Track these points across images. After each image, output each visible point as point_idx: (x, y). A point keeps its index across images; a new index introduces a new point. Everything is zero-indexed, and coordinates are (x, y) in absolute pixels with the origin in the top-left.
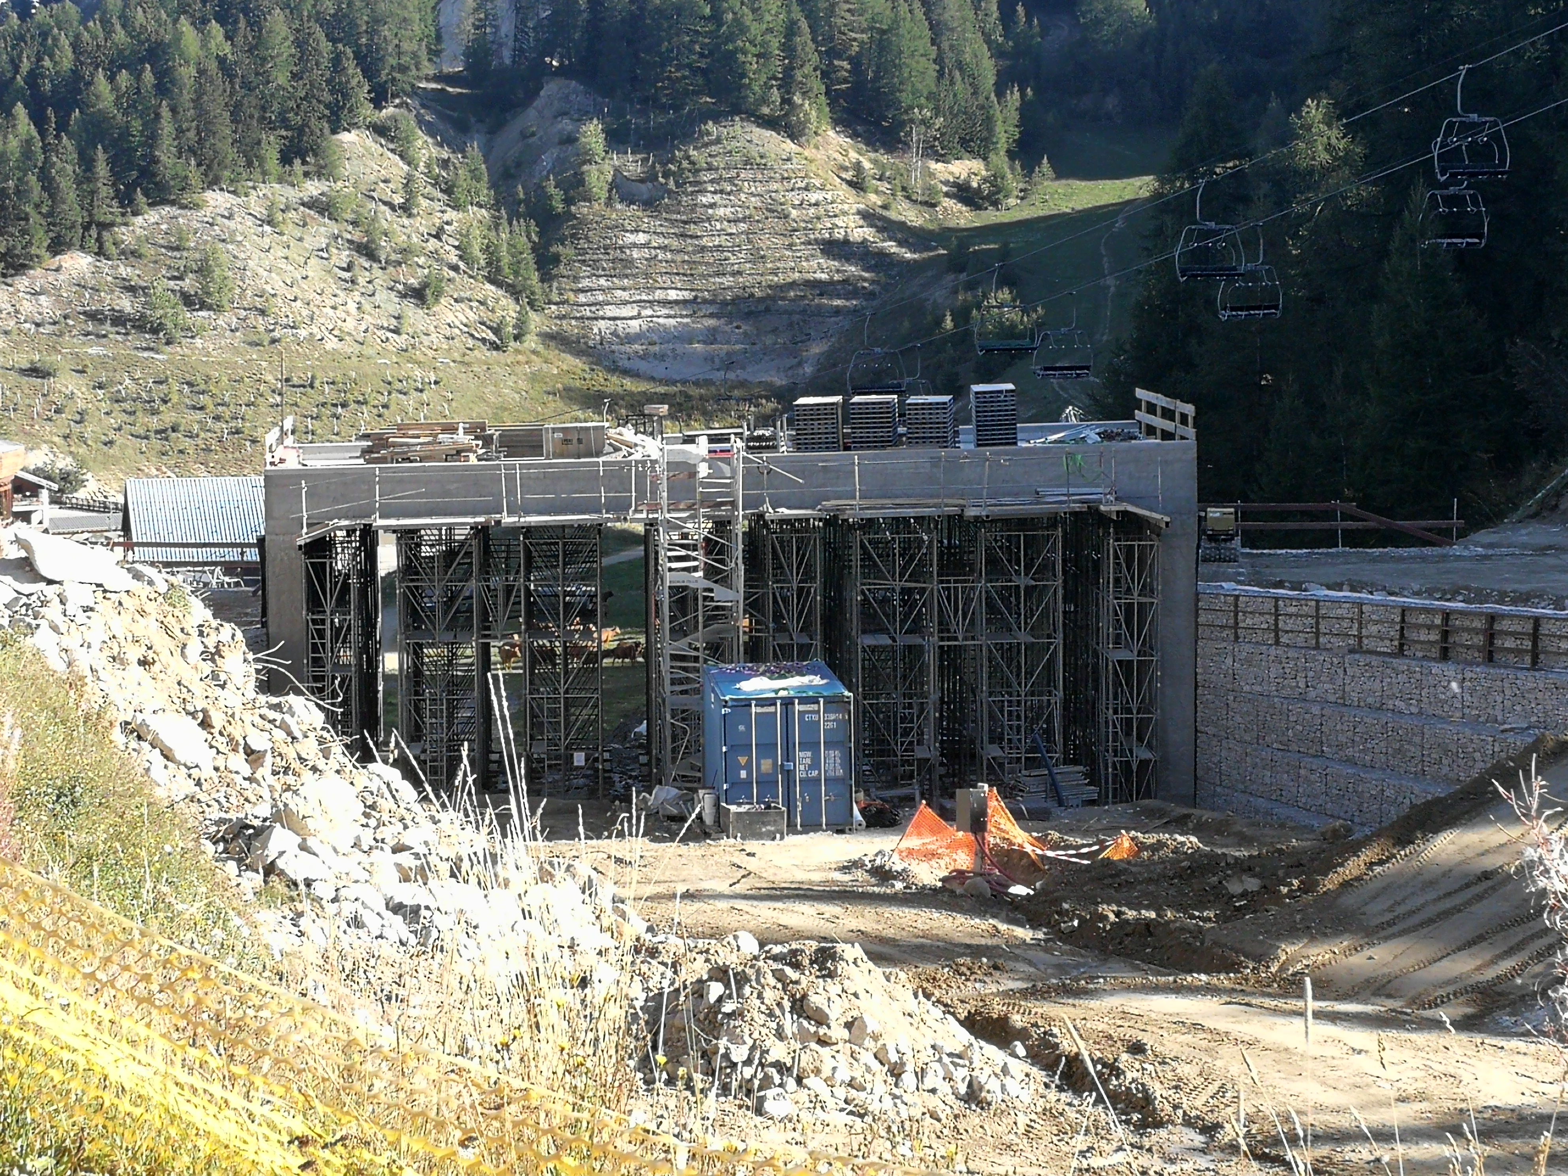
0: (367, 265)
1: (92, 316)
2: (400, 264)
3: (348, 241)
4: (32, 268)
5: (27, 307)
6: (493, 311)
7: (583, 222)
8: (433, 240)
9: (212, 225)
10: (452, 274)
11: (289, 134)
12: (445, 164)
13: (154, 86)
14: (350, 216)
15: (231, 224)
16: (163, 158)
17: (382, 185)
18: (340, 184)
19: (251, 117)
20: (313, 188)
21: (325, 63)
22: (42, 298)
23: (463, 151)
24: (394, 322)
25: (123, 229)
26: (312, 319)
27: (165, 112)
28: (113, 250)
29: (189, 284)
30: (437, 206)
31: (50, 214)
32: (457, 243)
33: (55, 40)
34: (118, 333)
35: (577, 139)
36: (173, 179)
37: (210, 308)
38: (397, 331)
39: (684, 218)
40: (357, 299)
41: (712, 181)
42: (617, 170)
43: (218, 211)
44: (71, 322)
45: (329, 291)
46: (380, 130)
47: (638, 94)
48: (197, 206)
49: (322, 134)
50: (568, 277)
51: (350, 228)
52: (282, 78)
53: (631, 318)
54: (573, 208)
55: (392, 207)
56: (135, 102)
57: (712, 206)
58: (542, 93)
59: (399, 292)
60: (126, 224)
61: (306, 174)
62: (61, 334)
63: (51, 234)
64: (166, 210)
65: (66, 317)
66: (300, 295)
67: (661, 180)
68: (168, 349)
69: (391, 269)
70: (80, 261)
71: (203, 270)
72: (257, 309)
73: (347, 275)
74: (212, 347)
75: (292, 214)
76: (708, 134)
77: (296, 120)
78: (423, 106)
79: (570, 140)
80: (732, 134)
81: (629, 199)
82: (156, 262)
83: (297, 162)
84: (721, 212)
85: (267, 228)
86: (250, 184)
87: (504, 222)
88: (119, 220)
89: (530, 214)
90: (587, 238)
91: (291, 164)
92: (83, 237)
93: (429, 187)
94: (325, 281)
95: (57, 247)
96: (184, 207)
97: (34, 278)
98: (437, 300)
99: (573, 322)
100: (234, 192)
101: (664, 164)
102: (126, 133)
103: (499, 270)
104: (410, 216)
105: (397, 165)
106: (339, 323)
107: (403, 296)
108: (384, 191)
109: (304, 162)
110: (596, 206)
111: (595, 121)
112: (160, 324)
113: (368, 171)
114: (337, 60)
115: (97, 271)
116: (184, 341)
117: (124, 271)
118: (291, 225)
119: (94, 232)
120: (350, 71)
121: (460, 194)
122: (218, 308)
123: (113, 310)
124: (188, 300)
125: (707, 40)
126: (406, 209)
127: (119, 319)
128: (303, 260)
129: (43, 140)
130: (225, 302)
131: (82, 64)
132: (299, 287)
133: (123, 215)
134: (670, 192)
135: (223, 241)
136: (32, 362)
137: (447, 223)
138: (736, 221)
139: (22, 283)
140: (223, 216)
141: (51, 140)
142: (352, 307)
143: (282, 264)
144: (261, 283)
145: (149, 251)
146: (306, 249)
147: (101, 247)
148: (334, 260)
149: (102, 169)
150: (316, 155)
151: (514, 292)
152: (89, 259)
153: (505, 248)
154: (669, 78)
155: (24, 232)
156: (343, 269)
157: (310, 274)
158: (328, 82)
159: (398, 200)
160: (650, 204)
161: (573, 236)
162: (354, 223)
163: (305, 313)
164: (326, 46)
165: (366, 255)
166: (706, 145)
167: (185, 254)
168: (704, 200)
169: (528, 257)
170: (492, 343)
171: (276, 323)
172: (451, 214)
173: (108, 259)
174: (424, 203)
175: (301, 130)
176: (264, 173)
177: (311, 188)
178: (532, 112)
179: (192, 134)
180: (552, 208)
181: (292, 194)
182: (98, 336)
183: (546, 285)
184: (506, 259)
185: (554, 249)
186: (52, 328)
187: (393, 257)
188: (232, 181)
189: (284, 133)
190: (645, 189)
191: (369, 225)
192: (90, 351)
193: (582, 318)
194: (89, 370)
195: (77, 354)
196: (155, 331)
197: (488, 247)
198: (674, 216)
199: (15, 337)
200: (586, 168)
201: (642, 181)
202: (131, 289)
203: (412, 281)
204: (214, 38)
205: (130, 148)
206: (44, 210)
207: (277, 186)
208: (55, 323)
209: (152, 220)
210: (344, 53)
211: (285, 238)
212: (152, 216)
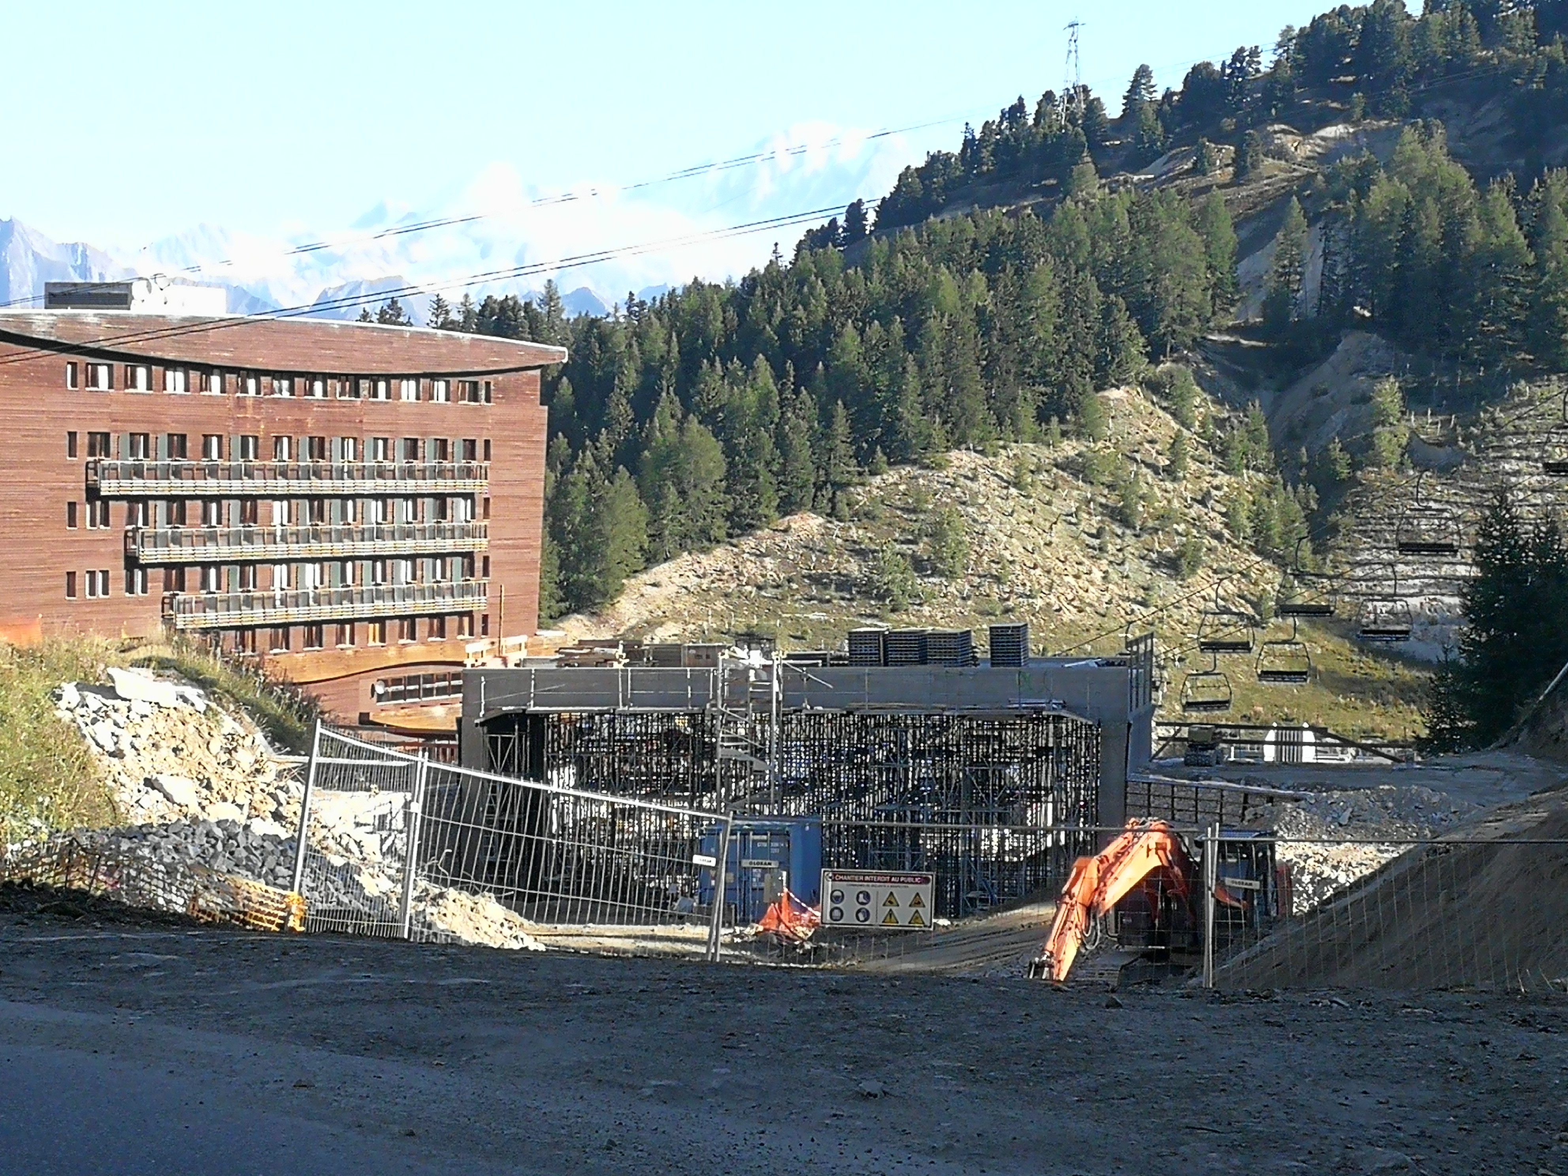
0: (1119, 532)
1: (816, 580)
2: (1156, 531)
3: (1101, 505)
4: (760, 528)
5: (751, 568)
6: (1256, 584)
7: (1368, 489)
8: (1196, 506)
9: (953, 486)
10: (1214, 543)
11: (1049, 390)
12: (1220, 423)
13: (903, 338)
14: (1107, 479)
15: (974, 486)
16: (906, 415)
17: (1147, 446)
18: (1100, 444)
19: (1008, 372)
20: (1070, 448)
21: (1095, 314)
22: (767, 560)
23: (1245, 410)
24: (1141, 592)
25: (860, 489)
26: (1050, 590)
27: (912, 368)
28: (846, 511)
29: (921, 548)
30: (1207, 469)
31: (783, 472)
32: (1224, 510)
33: (812, 288)
34: (843, 599)
35: (1371, 398)
36: (916, 436)
37: (942, 574)
38: (1144, 604)
39: (1483, 486)
40: (1105, 567)
41: (1518, 447)
42: (1414, 432)
43: (962, 471)
44: (795, 586)
45: (1073, 558)
46: (1153, 387)
47: (1447, 349)
48: (940, 467)
49: (1084, 391)
50: (1345, 549)
51: (1106, 492)
52: (1044, 331)
53: (1412, 595)
54: (1359, 473)
55: (1155, 469)
56: (883, 354)
57: (1516, 473)
58: (1339, 347)
59: (1152, 561)
60: (863, 484)
61: (1064, 434)
62: (783, 599)
63: (781, 494)
64: (906, 470)
65: (789, 581)
66: (1040, 561)
67: (1461, 443)
68: (894, 616)
69: (1145, 537)
70: (811, 522)
71: (937, 534)
72: (992, 576)
73: (1096, 542)
74: (940, 615)
75: (1043, 476)
76: (1520, 394)
77: (1056, 376)
78: (1206, 360)
79: (1365, 399)
80: (1546, 395)
81: (1423, 466)
82: (889, 525)
83: (1055, 420)
84: (1526, 480)
85: (1013, 491)
86: (1001, 443)
87: (1279, 487)
88: (856, 479)
89: (1310, 480)
90: (1370, 506)
91: (1048, 422)
92: (815, 496)
93: (1201, 448)
94: (1071, 549)
95: (787, 507)
96: (927, 467)
97: (761, 539)
98: (1193, 571)
99: (1347, 599)
100: (981, 452)
101: (1466, 427)
102: (871, 388)
103: (1268, 539)
104: (1175, 480)
105: (1167, 424)
106: (1081, 592)
107: (1155, 565)
108: (1150, 452)
109: (1062, 421)
110: (1385, 471)
111: (1392, 379)
112: (887, 590)
113: (1133, 430)
114: (1107, 312)
115: (826, 533)
116: (911, 608)
117: (855, 533)
118: (1040, 488)
119: (828, 492)
120: (1122, 324)
121: (1234, 457)
122: (951, 575)
123: (839, 574)
124: (918, 565)
125: (1528, 291)
126: (1170, 472)
127: (845, 584)
128: (1048, 524)
129: (780, 395)
130: (958, 568)
131: (833, 314)
132: (1041, 553)
133: (860, 474)
134: (1469, 457)
135: (964, 503)
136: (748, 627)
137: (1217, 488)
138: (1542, 491)
139: (748, 543)
140: (966, 477)
141: (788, 394)
142: (1097, 575)
143: (1025, 529)
144: (999, 548)
145: (883, 512)
146: (1053, 514)
147: (833, 508)
148: (1083, 526)
149: (841, 427)
150: (1076, 413)
151: (1280, 562)
152: (821, 520)
153: (1276, 516)
154: (1482, 333)
155: (752, 491)
156: (1091, 535)
157: (1055, 540)
158: (1097, 335)
159: (1163, 461)
160: (1446, 471)
161: (1355, 503)
162: (1111, 487)
163: (1044, 581)
164: (1096, 296)
165: (1121, 521)
166: (1517, 406)
167: (922, 517)
168: (1507, 467)
169: (1301, 527)
170: (1250, 618)
171: (1011, 592)
172: (1223, 479)
173: (840, 521)
174: (1193, 466)
175: (1061, 386)
176: (1017, 432)
177: (1068, 448)
178: (1326, 368)
179: (938, 390)
180: (1338, 474)
181: (1046, 454)
182: (821, 601)
183: (1319, 557)
184: (1277, 527)
185: (1332, 518)
186: (774, 591)
187: (1150, 523)
188: (982, 440)
189: (1043, 389)
190: (1443, 453)
191: (1126, 488)
192: (811, 616)
193: (1356, 594)
194: (809, 637)
195: (797, 619)
196: (881, 598)
197: (1258, 515)
198: (1472, 485)
199: (735, 600)
200: (1379, 429)
201: (1440, 445)
202: (861, 554)
203: (1169, 549)
204: (976, 288)
205: (874, 404)
206: (775, 468)
207: (1031, 446)
208: (778, 586)
209: (891, 480)
210: (1116, 304)
211: (1031, 501)
212: (891, 476)
